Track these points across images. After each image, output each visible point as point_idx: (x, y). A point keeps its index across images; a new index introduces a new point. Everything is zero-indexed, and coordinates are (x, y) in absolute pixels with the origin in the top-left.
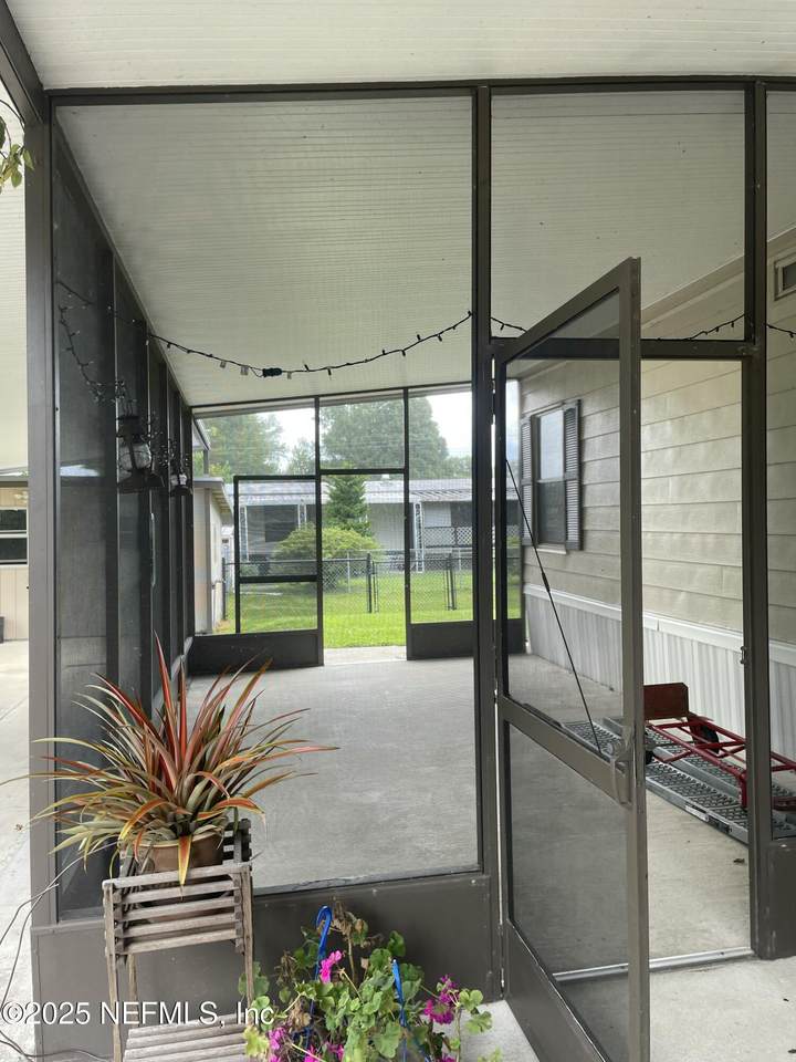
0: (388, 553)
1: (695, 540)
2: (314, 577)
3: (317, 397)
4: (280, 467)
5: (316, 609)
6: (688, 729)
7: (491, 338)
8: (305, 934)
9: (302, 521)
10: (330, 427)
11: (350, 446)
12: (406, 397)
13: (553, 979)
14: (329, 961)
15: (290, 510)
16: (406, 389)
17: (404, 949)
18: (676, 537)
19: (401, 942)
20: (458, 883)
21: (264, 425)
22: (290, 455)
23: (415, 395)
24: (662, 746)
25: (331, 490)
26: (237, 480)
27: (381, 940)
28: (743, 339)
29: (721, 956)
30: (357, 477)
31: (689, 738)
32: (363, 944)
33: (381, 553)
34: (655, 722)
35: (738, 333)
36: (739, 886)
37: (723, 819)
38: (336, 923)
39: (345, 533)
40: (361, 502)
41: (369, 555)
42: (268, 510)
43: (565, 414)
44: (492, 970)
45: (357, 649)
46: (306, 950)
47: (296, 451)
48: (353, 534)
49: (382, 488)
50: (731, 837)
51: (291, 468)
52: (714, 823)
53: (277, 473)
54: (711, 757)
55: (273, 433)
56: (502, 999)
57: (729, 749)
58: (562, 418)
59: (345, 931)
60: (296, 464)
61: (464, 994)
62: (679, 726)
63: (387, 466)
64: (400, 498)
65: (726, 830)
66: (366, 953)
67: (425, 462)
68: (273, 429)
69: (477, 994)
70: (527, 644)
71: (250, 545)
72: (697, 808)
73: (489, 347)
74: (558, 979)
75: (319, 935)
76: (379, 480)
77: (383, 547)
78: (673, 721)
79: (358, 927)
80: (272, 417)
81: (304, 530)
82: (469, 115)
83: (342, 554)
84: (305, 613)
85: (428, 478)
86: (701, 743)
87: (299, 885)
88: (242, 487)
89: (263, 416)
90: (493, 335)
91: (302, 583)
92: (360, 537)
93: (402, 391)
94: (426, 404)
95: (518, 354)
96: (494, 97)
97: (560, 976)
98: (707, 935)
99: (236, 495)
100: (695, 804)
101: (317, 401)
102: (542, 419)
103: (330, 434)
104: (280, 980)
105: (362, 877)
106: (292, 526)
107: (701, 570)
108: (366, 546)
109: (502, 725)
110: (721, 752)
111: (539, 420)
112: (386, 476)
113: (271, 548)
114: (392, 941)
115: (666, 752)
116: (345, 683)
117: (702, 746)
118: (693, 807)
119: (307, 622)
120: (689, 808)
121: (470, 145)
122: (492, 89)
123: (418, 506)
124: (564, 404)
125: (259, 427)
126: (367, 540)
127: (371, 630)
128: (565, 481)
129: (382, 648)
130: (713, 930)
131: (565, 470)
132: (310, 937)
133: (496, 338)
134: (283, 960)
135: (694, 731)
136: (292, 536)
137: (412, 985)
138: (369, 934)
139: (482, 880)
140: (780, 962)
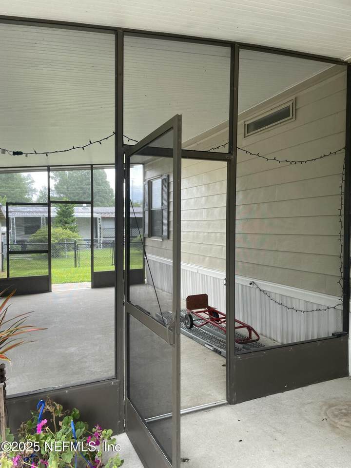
0: (85, 240)
1: (213, 235)
2: (47, 251)
3: (49, 167)
4: (33, 199)
5: (48, 266)
6: (207, 313)
7: (123, 145)
8: (32, 413)
9: (44, 225)
10: (58, 181)
11: (68, 191)
12: (92, 169)
13: (144, 422)
14: (41, 424)
15: (37, 220)
16: (92, 165)
17: (79, 416)
18: (205, 234)
19: (78, 412)
20: (105, 384)
21: (24, 179)
22: (38, 193)
23: (97, 168)
24: (197, 320)
25: (58, 210)
26: (7, 205)
27: (69, 412)
28: (227, 152)
29: (215, 405)
30: (71, 205)
31: (208, 317)
32: (60, 415)
33: (81, 240)
34: (195, 311)
35: (226, 150)
36: (223, 376)
37: (219, 349)
38: (48, 407)
39: (64, 230)
40: (72, 216)
41: (75, 241)
42: (26, 219)
43: (162, 180)
44: (120, 420)
45: (67, 284)
46: (33, 421)
47: (41, 192)
48: (68, 231)
49: (83, 211)
50: (222, 356)
51: (38, 200)
52: (216, 351)
53: (31, 202)
54: (216, 324)
55: (30, 183)
56: (124, 432)
57: (222, 320)
58: (161, 182)
59: (51, 410)
60: (41, 198)
61: (104, 432)
62: (204, 312)
63: (85, 200)
64: (89, 215)
65: (220, 353)
66: (61, 419)
67: (103, 199)
68: (29, 181)
69: (110, 431)
70: (146, 280)
71: (16, 236)
72: (209, 345)
73: (122, 149)
74: (147, 421)
75: (39, 413)
76: (82, 206)
77: (82, 237)
78: (203, 310)
79: (58, 408)
80: (29, 175)
81: (44, 228)
82: (114, 43)
83: (63, 240)
84: (43, 268)
85: (104, 207)
86: (213, 318)
87: (31, 392)
88: (11, 208)
89: (24, 175)
90: (124, 143)
91: (43, 254)
92: (72, 233)
93: (90, 166)
94: (104, 173)
95: (134, 153)
96: (125, 36)
97: (147, 420)
98: (210, 396)
99: (7, 212)
100: (209, 343)
101: (49, 169)
102: (153, 182)
103: (58, 184)
104: (20, 435)
105: (61, 386)
106: (39, 227)
107: (215, 247)
108: (74, 237)
109: (126, 314)
110: (220, 322)
111: (152, 182)
112: (85, 205)
113: (28, 237)
114: (74, 412)
115: (199, 323)
116: (61, 299)
117: (212, 320)
118: (208, 345)
119: (44, 272)
120: (206, 345)
121: (114, 56)
122: (124, 33)
123: (100, 219)
124: (162, 176)
125: (21, 180)
126: (75, 234)
127: (75, 275)
128: (162, 210)
129: (80, 283)
130: (213, 394)
131: (162, 205)
132: (34, 415)
133: (125, 145)
134: (21, 426)
135: (210, 314)
136: (38, 231)
137: (81, 430)
138: (63, 411)
139: (116, 382)
140: (238, 405)
